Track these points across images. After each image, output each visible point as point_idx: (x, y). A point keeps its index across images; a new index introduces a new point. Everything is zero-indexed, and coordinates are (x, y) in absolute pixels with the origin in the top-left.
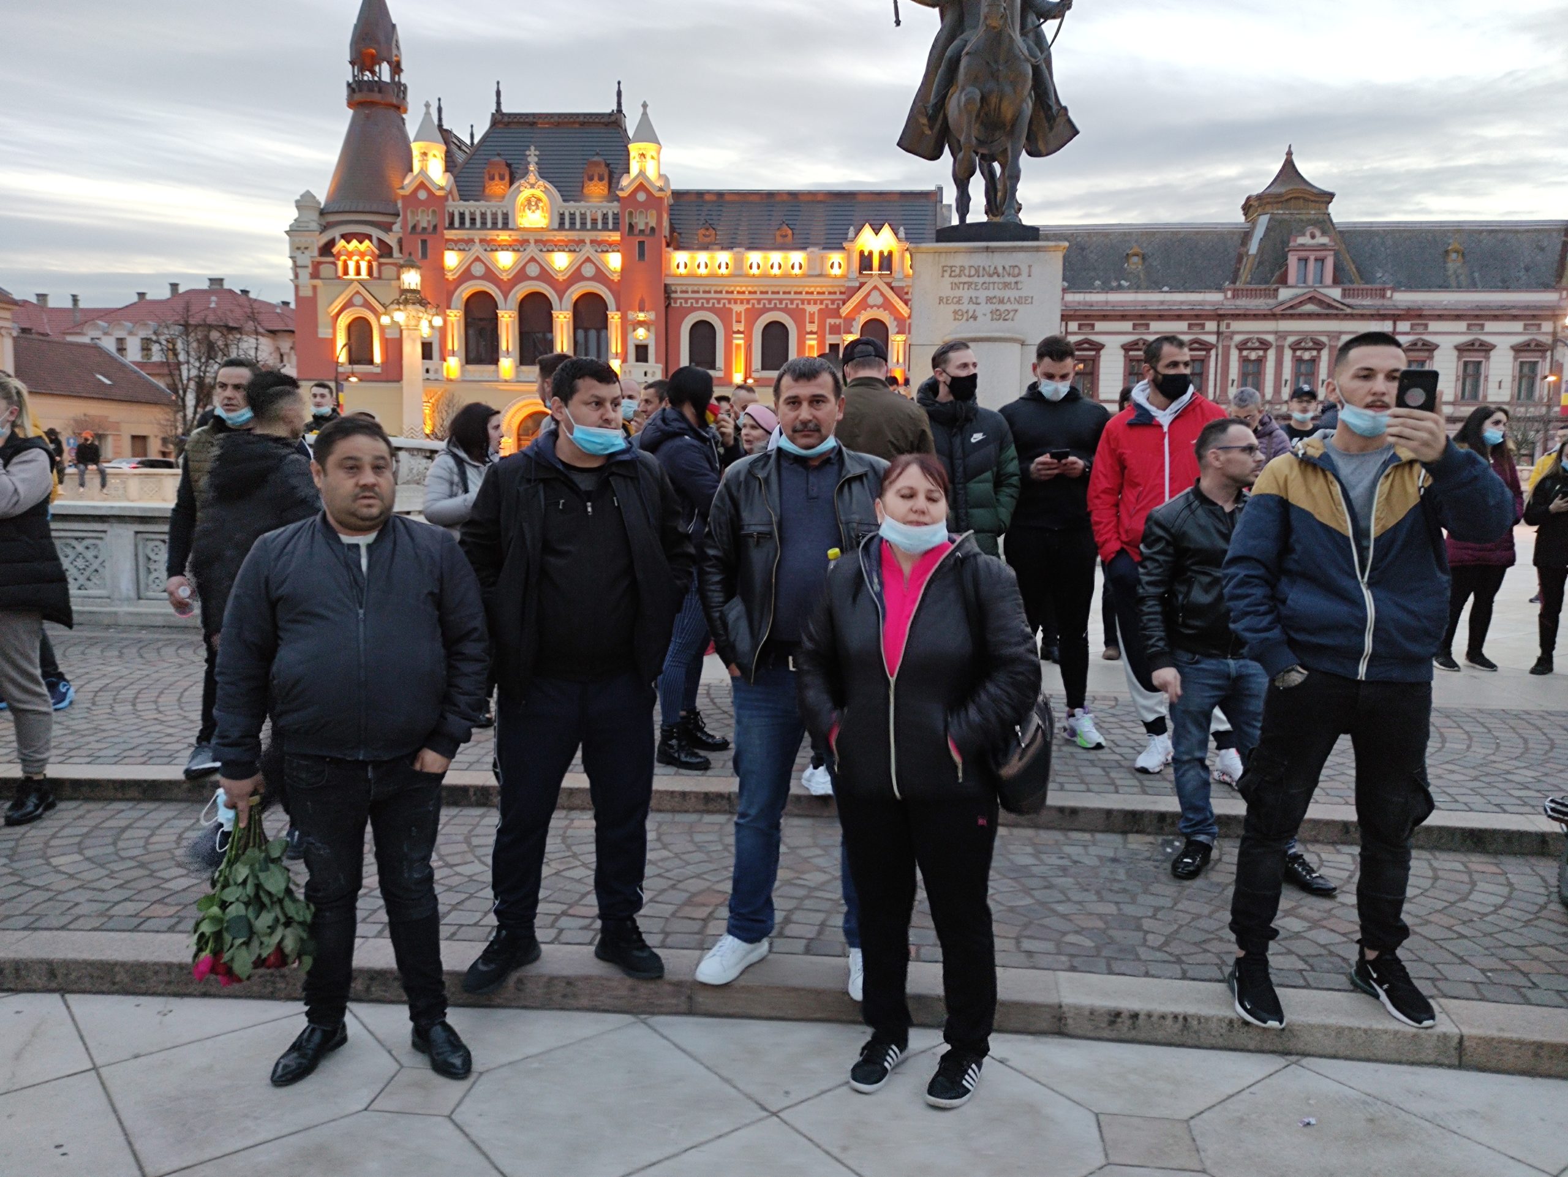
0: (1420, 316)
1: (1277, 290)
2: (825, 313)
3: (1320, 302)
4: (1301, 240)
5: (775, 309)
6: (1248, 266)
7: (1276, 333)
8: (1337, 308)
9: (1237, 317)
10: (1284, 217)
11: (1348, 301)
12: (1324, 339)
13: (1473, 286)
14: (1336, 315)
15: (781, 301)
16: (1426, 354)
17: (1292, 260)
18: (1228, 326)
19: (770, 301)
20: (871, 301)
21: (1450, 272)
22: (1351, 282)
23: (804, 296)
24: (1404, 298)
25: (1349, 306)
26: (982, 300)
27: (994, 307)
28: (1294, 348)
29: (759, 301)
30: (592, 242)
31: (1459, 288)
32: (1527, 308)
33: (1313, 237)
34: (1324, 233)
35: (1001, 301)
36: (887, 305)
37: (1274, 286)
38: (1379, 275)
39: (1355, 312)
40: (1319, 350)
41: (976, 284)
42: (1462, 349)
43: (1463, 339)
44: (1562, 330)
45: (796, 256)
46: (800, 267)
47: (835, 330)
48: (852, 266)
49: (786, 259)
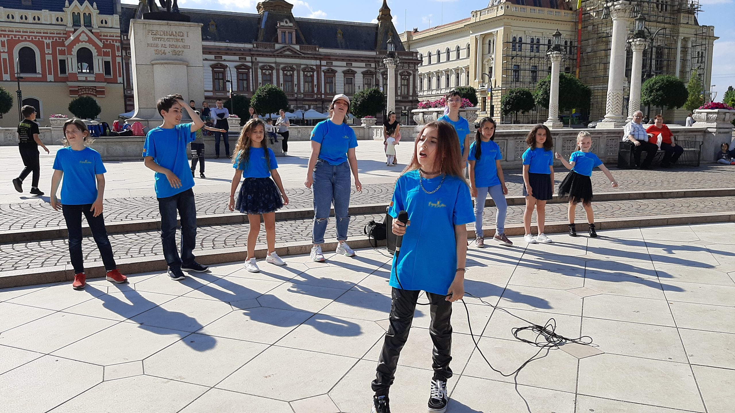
0: (330, 59)
1: (274, 45)
2: (55, 44)
3: (292, 51)
4: (282, 24)
5: (25, 40)
6: (261, 34)
7: (275, 63)
8: (299, 54)
9: (259, 55)
10: (274, 13)
11: (302, 51)
12: (294, 66)
13: (347, 48)
14: (298, 57)
15: (29, 37)
16: (333, 74)
17: (279, 32)
18: (256, 59)
19: (22, 36)
20: (80, 38)
21: (339, 41)
22: (303, 43)
23: (42, 35)
24: (323, 51)
25: (303, 53)
27: (173, 49)
28: (284, 69)
29: (15, 36)
31: (342, 48)
32: (366, 57)
33: (287, 23)
34: (291, 22)
35: (176, 47)
36: (90, 41)
37: (273, 43)
38: (313, 41)
39: (306, 56)
40: (293, 71)
41: (164, 39)
42: (345, 73)
43: (345, 69)
44: (378, 67)
45: (36, 13)
46: (39, 19)
47: (62, 53)
48: (69, 20)
49: (30, 14)
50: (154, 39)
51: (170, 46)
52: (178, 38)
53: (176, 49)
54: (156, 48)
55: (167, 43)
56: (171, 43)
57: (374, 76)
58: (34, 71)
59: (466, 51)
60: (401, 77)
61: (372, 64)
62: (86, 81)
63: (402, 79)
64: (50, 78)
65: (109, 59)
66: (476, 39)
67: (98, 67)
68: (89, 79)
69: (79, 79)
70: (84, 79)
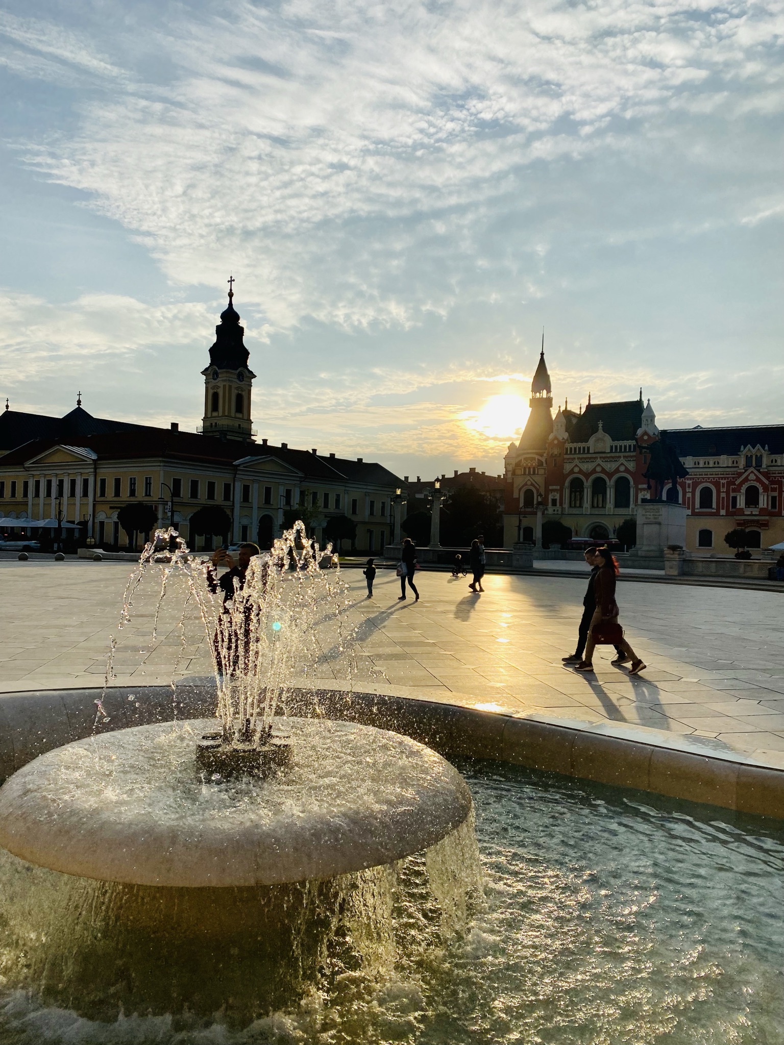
2: (729, 484)
5: (706, 482)
15: (709, 478)
19: (703, 478)
20: (749, 478)
23: (720, 476)
29: (698, 478)
30: (624, 457)
36: (758, 480)
45: (716, 458)
46: (718, 463)
47: (734, 490)
48: (742, 462)
49: (711, 460)
58: (711, 507)
62: (752, 515)
64: (723, 512)
65: (776, 494)
67: (763, 501)
68: (754, 513)
69: (746, 513)
70: (749, 513)
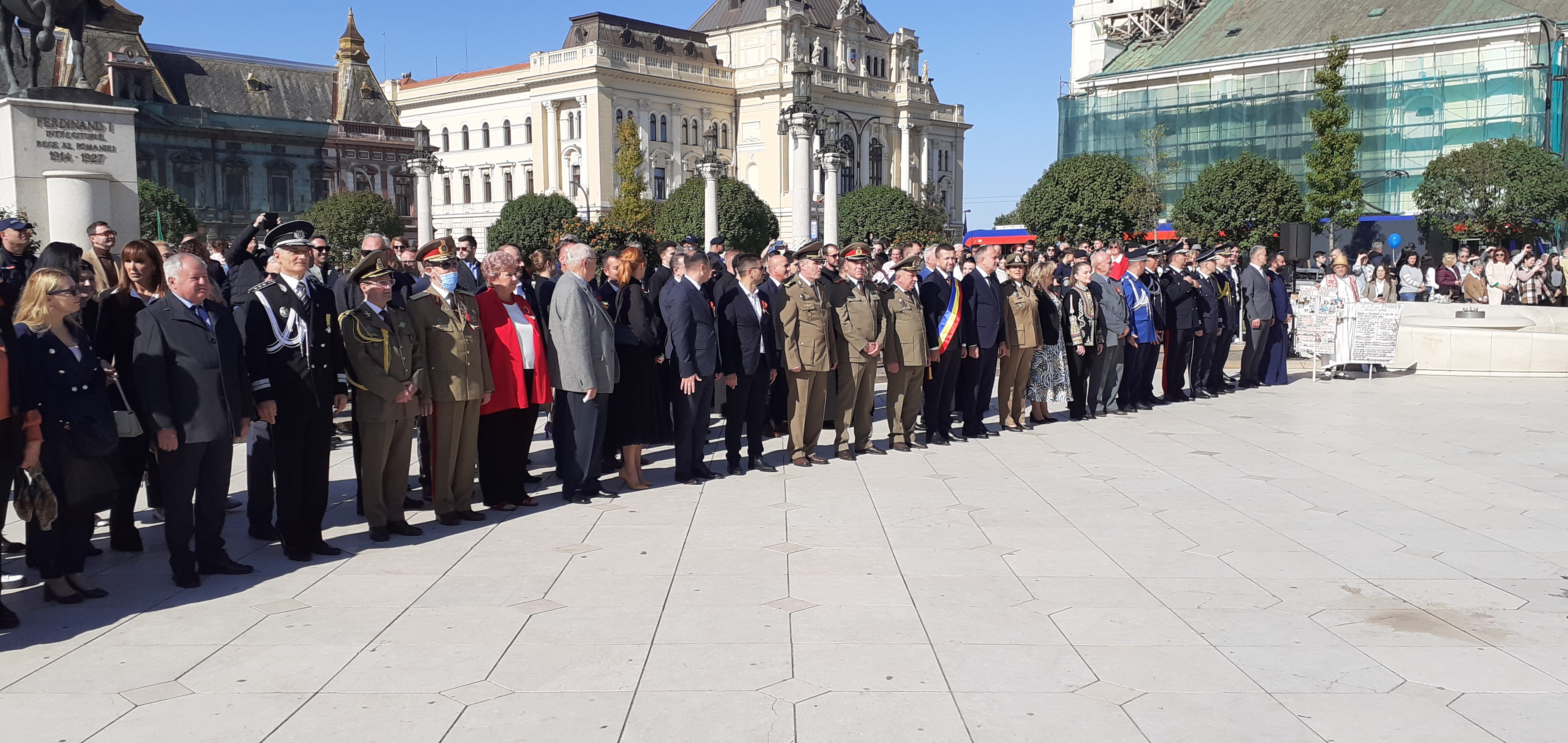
0: (233, 137)
3: (145, 117)
4: (120, 57)
8: (161, 124)
11: (170, 119)
12: (153, 151)
14: (160, 130)
16: (242, 170)
17: (112, 73)
21: (252, 100)
22: (168, 101)
24: (217, 119)
25: (170, 123)
26: (74, 146)
27: (83, 151)
33: (131, 55)
34: (139, 53)
35: (89, 148)
38: (192, 96)
39: (177, 128)
41: (67, 133)
42: (271, 167)
43: (270, 158)
44: (343, 156)
50: (49, 134)
51: (79, 146)
52: (94, 132)
53: (88, 152)
54: (53, 150)
55: (74, 142)
56: (80, 142)
57: (335, 174)
59: (523, 129)
60: (395, 179)
61: (330, 150)
63: (396, 183)
66: (544, 108)
